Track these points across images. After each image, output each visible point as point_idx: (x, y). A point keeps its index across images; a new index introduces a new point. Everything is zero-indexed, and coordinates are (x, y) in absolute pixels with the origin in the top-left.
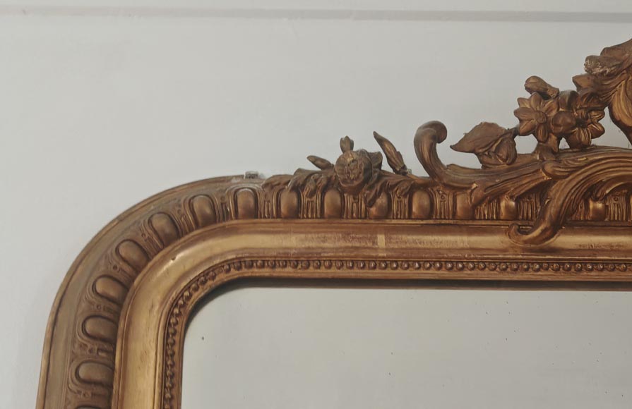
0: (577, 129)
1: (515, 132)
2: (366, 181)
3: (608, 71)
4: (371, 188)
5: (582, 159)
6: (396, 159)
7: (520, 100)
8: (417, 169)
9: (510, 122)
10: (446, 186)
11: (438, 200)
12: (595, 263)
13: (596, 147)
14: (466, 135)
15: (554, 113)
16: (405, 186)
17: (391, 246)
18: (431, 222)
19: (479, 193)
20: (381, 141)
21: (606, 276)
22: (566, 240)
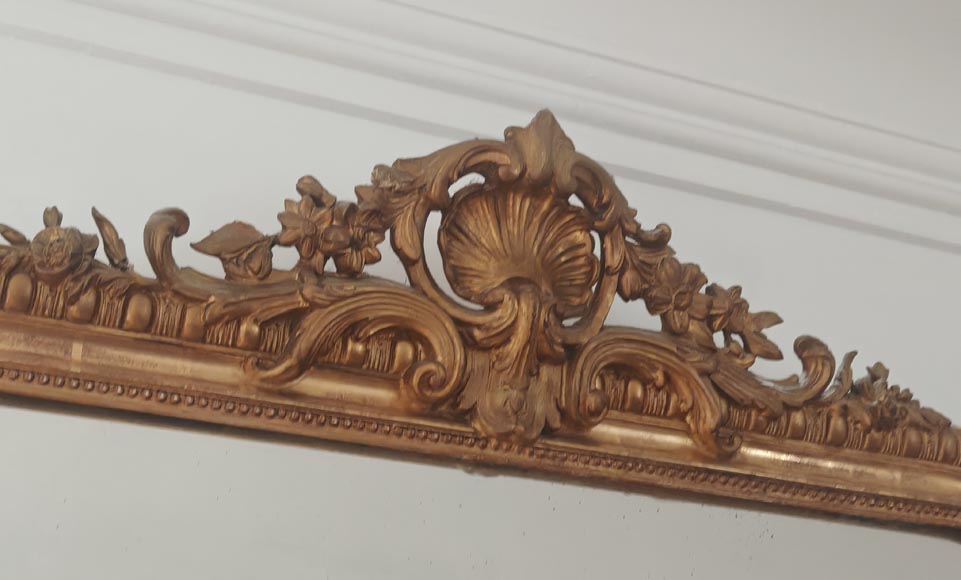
0: (349, 250)
1: (275, 241)
2: (71, 269)
3: (398, 187)
4: (76, 279)
5: (350, 287)
6: (116, 248)
7: (288, 202)
8: (141, 266)
10: (177, 293)
11: (161, 309)
12: (342, 417)
13: (367, 277)
14: (213, 234)
15: (325, 225)
16: (123, 285)
17: (89, 360)
18: (147, 336)
19: (217, 310)
20: (100, 221)
21: (353, 435)
22: (313, 385)
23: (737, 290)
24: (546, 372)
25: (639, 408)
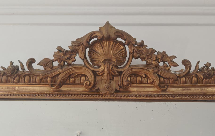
0: (68, 60)
1: (53, 61)
3: (77, 45)
6: (23, 67)
7: (55, 52)
9: (52, 58)
10: (34, 75)
11: (32, 78)
13: (74, 64)
14: (41, 61)
15: (62, 55)
17: (19, 90)
18: (30, 84)
22: (64, 88)
23: (164, 52)
24: (116, 79)
25: (141, 82)
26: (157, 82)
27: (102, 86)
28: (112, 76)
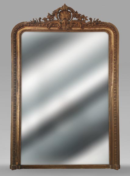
0: (52, 18)
2: (35, 23)
3: (55, 13)
6: (37, 21)
8: (39, 21)
9: (47, 17)
11: (41, 25)
13: (54, 20)
14: (43, 19)
15: (50, 17)
16: (38, 23)
17: (37, 29)
18: (40, 27)
19: (44, 24)
20: (36, 19)
22: (51, 28)
23: (84, 15)
24: (68, 25)
25: (76, 26)
26: (81, 26)
27: (63, 28)
28: (66, 24)
